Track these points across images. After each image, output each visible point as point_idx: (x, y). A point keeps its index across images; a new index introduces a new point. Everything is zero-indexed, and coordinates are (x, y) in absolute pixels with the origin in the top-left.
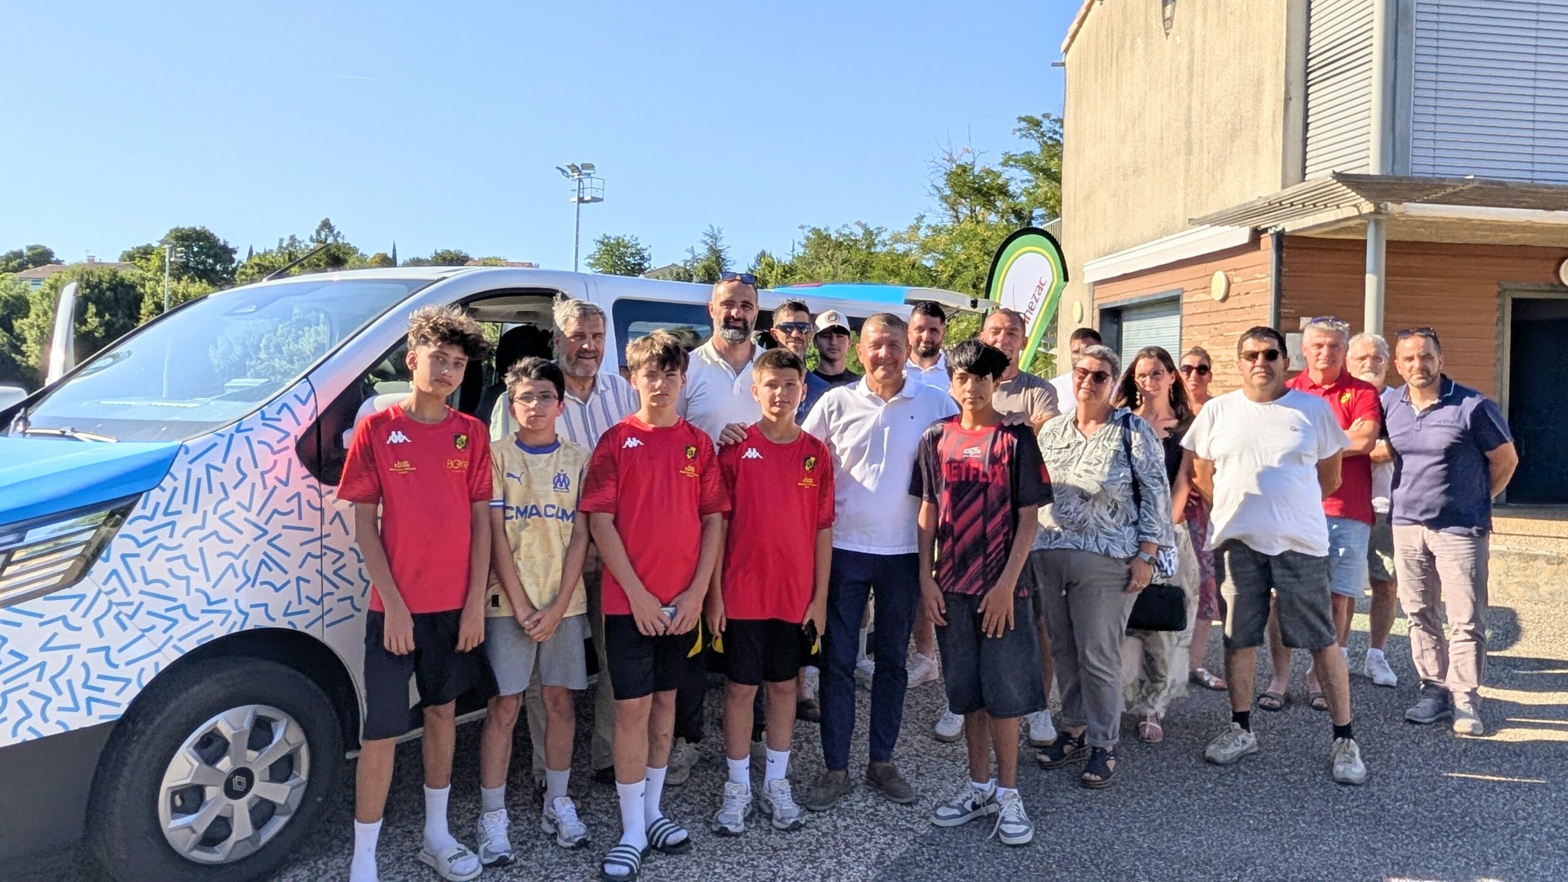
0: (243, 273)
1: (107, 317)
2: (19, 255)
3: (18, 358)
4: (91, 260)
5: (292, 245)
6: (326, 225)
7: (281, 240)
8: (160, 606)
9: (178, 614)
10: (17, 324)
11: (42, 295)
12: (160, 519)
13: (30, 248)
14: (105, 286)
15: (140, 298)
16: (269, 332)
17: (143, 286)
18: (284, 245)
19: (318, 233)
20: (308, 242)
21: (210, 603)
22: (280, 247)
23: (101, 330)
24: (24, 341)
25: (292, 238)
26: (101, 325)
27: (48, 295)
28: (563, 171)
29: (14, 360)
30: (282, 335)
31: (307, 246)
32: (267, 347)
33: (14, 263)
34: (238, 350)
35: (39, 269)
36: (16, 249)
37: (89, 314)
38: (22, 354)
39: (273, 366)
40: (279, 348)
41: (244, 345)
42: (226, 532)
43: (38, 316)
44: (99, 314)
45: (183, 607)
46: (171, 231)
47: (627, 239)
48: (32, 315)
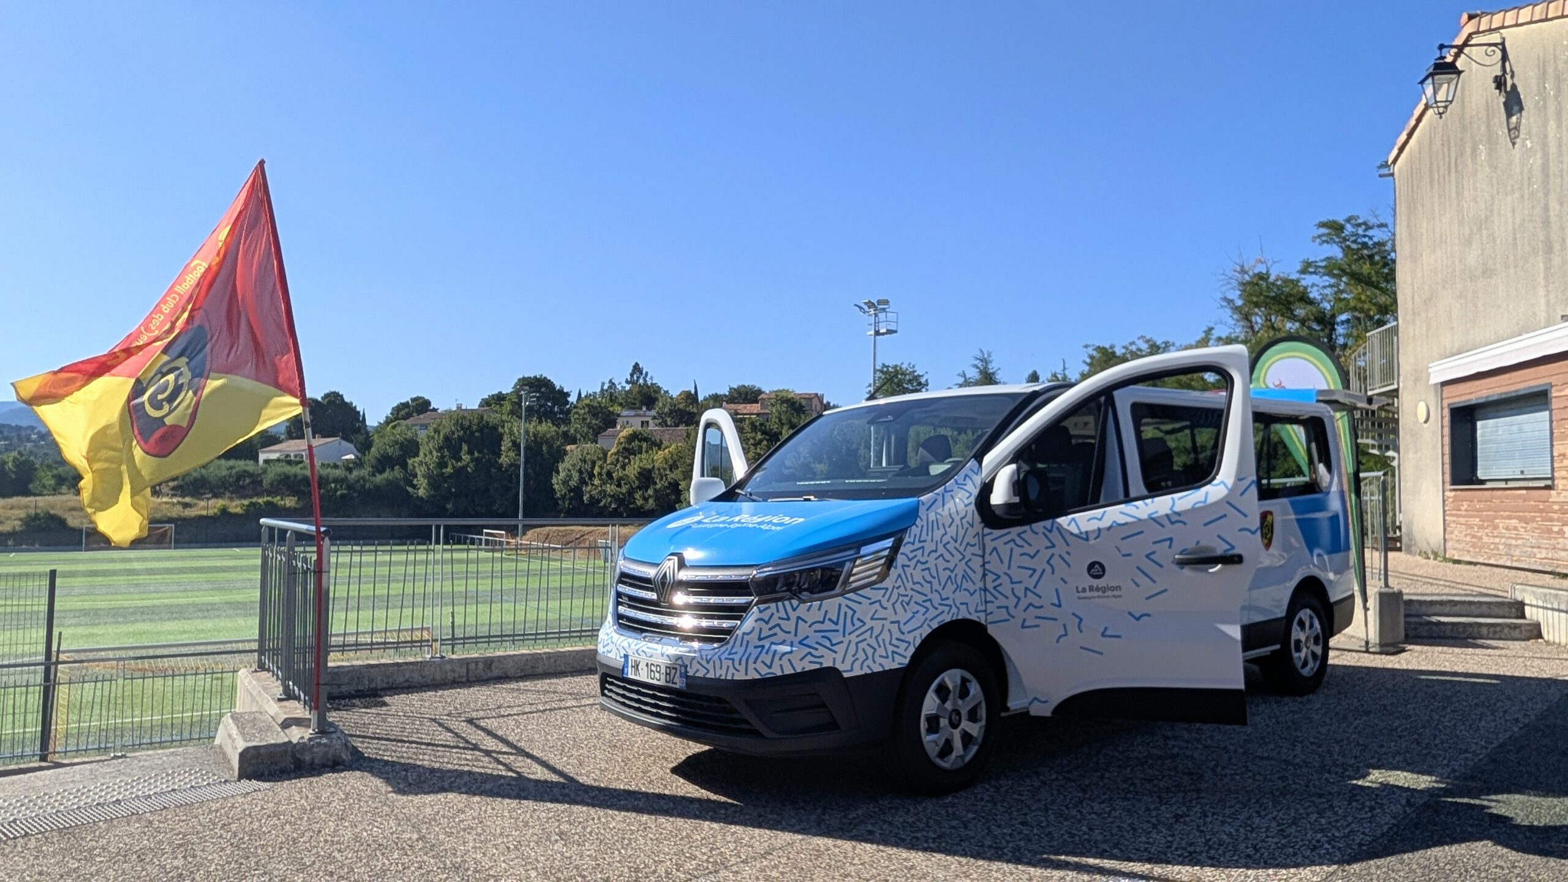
0: (577, 413)
1: (476, 454)
2: (405, 405)
3: (410, 489)
4: (459, 407)
5: (610, 387)
6: (637, 368)
7: (603, 384)
8: (920, 598)
9: (928, 604)
10: (410, 462)
11: (428, 437)
12: (917, 545)
13: (413, 400)
14: (474, 428)
15: (500, 438)
16: (599, 459)
17: (503, 427)
18: (606, 387)
19: (632, 375)
20: (624, 384)
21: (942, 600)
22: (602, 390)
23: (471, 465)
24: (415, 476)
25: (610, 381)
26: (472, 460)
27: (433, 438)
28: (860, 308)
29: (408, 492)
30: (612, 464)
31: (623, 387)
32: (600, 474)
33: (402, 413)
34: (576, 476)
35: (422, 416)
36: (403, 401)
37: (462, 453)
38: (414, 487)
39: (605, 491)
40: (609, 474)
41: (580, 472)
42: (947, 556)
43: (425, 455)
44: (470, 452)
45: (930, 600)
46: (519, 380)
47: (904, 366)
48: (421, 453)
